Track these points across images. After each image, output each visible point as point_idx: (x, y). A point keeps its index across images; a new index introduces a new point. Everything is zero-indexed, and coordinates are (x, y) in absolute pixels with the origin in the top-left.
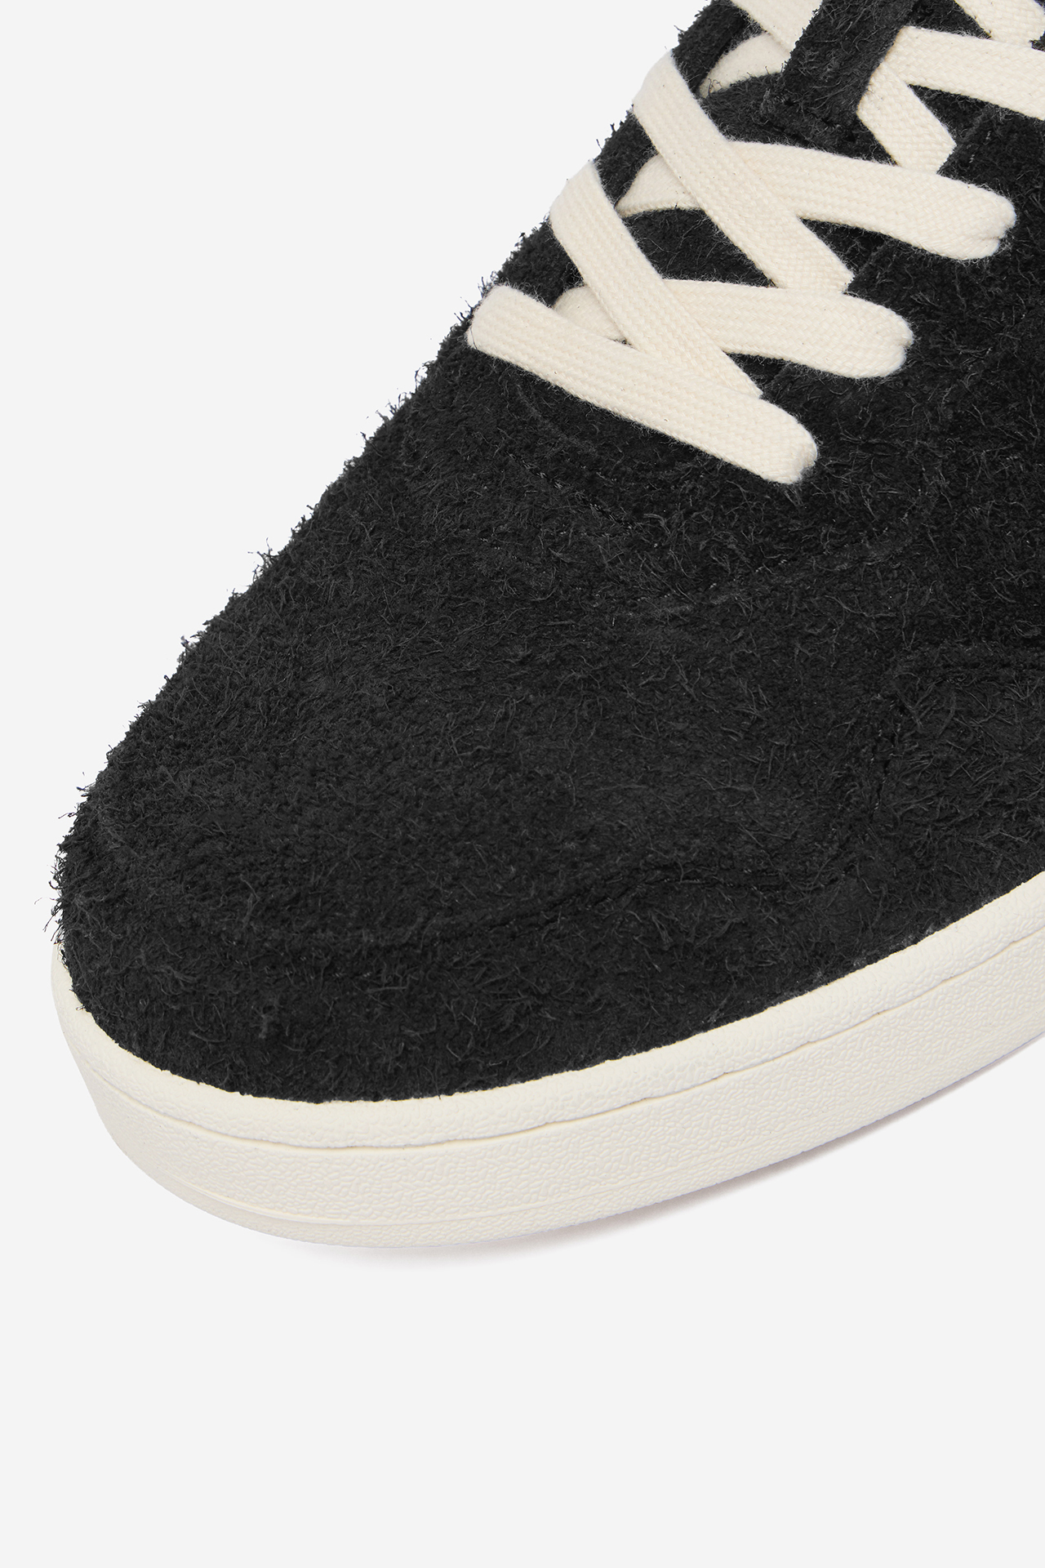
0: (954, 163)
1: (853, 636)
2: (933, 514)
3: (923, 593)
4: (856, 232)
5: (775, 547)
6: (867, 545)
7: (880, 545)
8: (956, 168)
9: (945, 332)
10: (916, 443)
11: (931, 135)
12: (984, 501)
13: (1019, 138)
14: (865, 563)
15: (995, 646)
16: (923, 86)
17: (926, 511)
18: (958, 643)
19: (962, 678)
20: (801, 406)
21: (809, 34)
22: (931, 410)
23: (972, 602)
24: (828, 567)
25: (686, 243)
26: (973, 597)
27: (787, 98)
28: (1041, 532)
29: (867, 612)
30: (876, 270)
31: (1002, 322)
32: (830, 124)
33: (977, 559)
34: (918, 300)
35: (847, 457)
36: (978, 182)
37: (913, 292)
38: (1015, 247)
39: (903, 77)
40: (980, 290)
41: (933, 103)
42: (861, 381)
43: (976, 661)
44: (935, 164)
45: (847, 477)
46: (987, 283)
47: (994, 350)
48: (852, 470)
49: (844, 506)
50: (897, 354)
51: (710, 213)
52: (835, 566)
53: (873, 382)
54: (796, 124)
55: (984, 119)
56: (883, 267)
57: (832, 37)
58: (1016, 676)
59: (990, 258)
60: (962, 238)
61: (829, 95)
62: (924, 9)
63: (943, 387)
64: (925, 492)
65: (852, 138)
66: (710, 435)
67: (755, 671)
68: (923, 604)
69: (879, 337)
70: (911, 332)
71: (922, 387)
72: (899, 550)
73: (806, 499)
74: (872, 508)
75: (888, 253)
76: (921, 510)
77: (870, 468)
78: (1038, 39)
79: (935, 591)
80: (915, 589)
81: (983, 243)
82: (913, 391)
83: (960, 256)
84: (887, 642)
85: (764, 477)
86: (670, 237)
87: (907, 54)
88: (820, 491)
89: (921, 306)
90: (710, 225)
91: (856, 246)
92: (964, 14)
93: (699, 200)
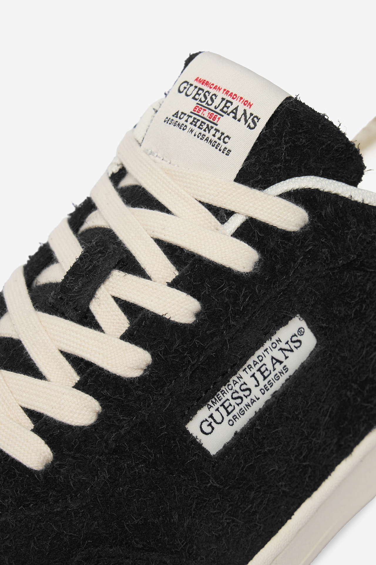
0: (127, 334)
1: (58, 541)
2: (101, 489)
3: (93, 524)
4: (82, 360)
5: (28, 499)
6: (69, 501)
7: (75, 501)
8: (128, 337)
9: (115, 409)
10: (97, 457)
11: (119, 319)
12: (125, 485)
13: (157, 325)
14: (68, 509)
15: (123, 549)
16: (119, 298)
17: (98, 488)
18: (106, 547)
19: (106, 562)
20: (48, 436)
21: (72, 269)
22: (106, 442)
23: (115, 530)
24: (51, 510)
25: (13, 354)
26: (115, 527)
27: (61, 296)
28: (150, 500)
29: (66, 531)
30: (88, 378)
31: (141, 407)
32: (77, 310)
33: (119, 510)
34: (105, 394)
35: (65, 461)
36: (136, 344)
37: (103, 390)
38: (150, 373)
39: (111, 293)
40: (133, 391)
41: (122, 305)
42: (76, 427)
43: (114, 555)
44: (120, 333)
45: (64, 470)
46: (136, 388)
47: (137, 418)
48: (66, 467)
49: (61, 483)
50: (93, 416)
51: (23, 343)
52: (54, 509)
53: (81, 429)
54: (63, 308)
55: (142, 315)
56: (91, 377)
57: (82, 272)
58: (132, 563)
59: (138, 377)
60: (126, 368)
61: (77, 298)
62: (124, 263)
63: (112, 433)
64: (98, 479)
65: (86, 317)
66: (7, 445)
67: (13, 554)
68: (92, 529)
69: (85, 409)
70: (101, 407)
71: (103, 432)
72: (84, 504)
73: (45, 478)
74: (73, 485)
75: (93, 371)
76: (95, 487)
77: (74, 467)
78: (170, 281)
79: (98, 523)
80: (89, 522)
81: (136, 371)
82: (98, 433)
83: (125, 376)
84: (73, 545)
85: (27, 466)
86: (7, 350)
87: (113, 282)
88: (51, 476)
89: (106, 396)
90: (23, 348)
91: (82, 365)
92: (141, 267)
93: (20, 336)
